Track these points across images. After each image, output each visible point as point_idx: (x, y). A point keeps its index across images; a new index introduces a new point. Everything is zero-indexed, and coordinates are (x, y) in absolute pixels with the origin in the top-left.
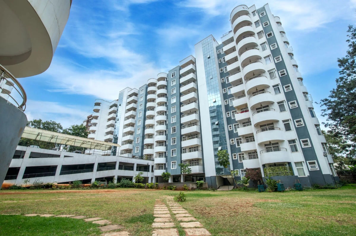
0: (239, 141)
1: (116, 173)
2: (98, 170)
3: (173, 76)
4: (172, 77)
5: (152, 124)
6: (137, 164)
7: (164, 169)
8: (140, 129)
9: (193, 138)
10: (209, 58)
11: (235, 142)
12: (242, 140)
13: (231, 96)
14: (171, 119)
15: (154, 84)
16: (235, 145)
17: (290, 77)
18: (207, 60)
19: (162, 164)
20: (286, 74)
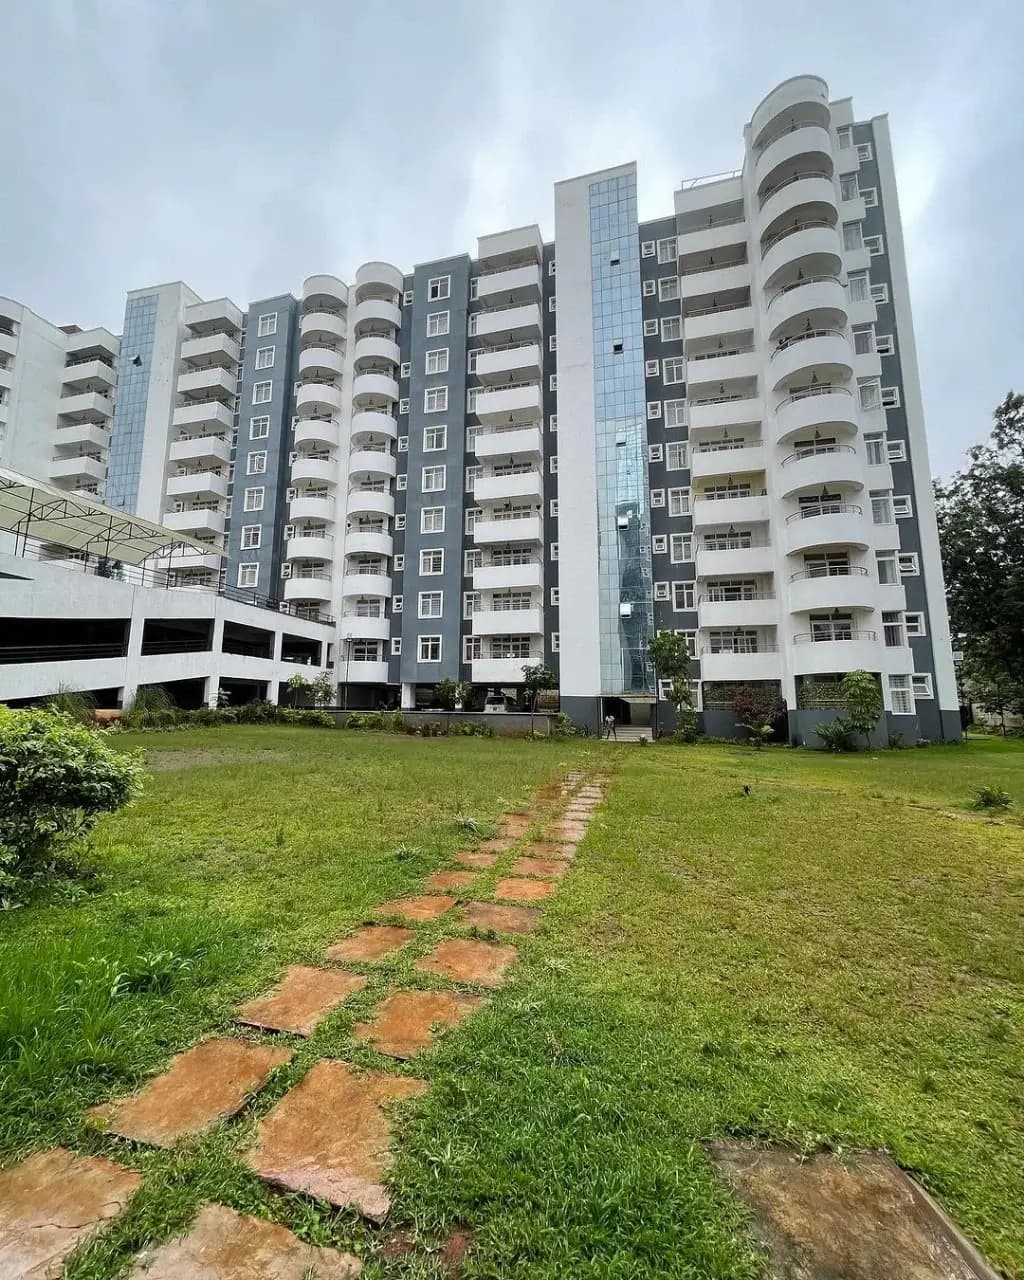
0: (685, 591)
1: (214, 666)
2: (147, 650)
3: (434, 294)
4: (430, 299)
5: (325, 481)
6: (285, 635)
7: (383, 660)
8: (260, 491)
9: (517, 562)
10: (615, 262)
11: (671, 593)
12: (695, 592)
13: (682, 433)
14: (424, 475)
15: (334, 306)
16: (670, 602)
17: (908, 417)
18: (607, 269)
19: (374, 642)
20: (898, 405)
